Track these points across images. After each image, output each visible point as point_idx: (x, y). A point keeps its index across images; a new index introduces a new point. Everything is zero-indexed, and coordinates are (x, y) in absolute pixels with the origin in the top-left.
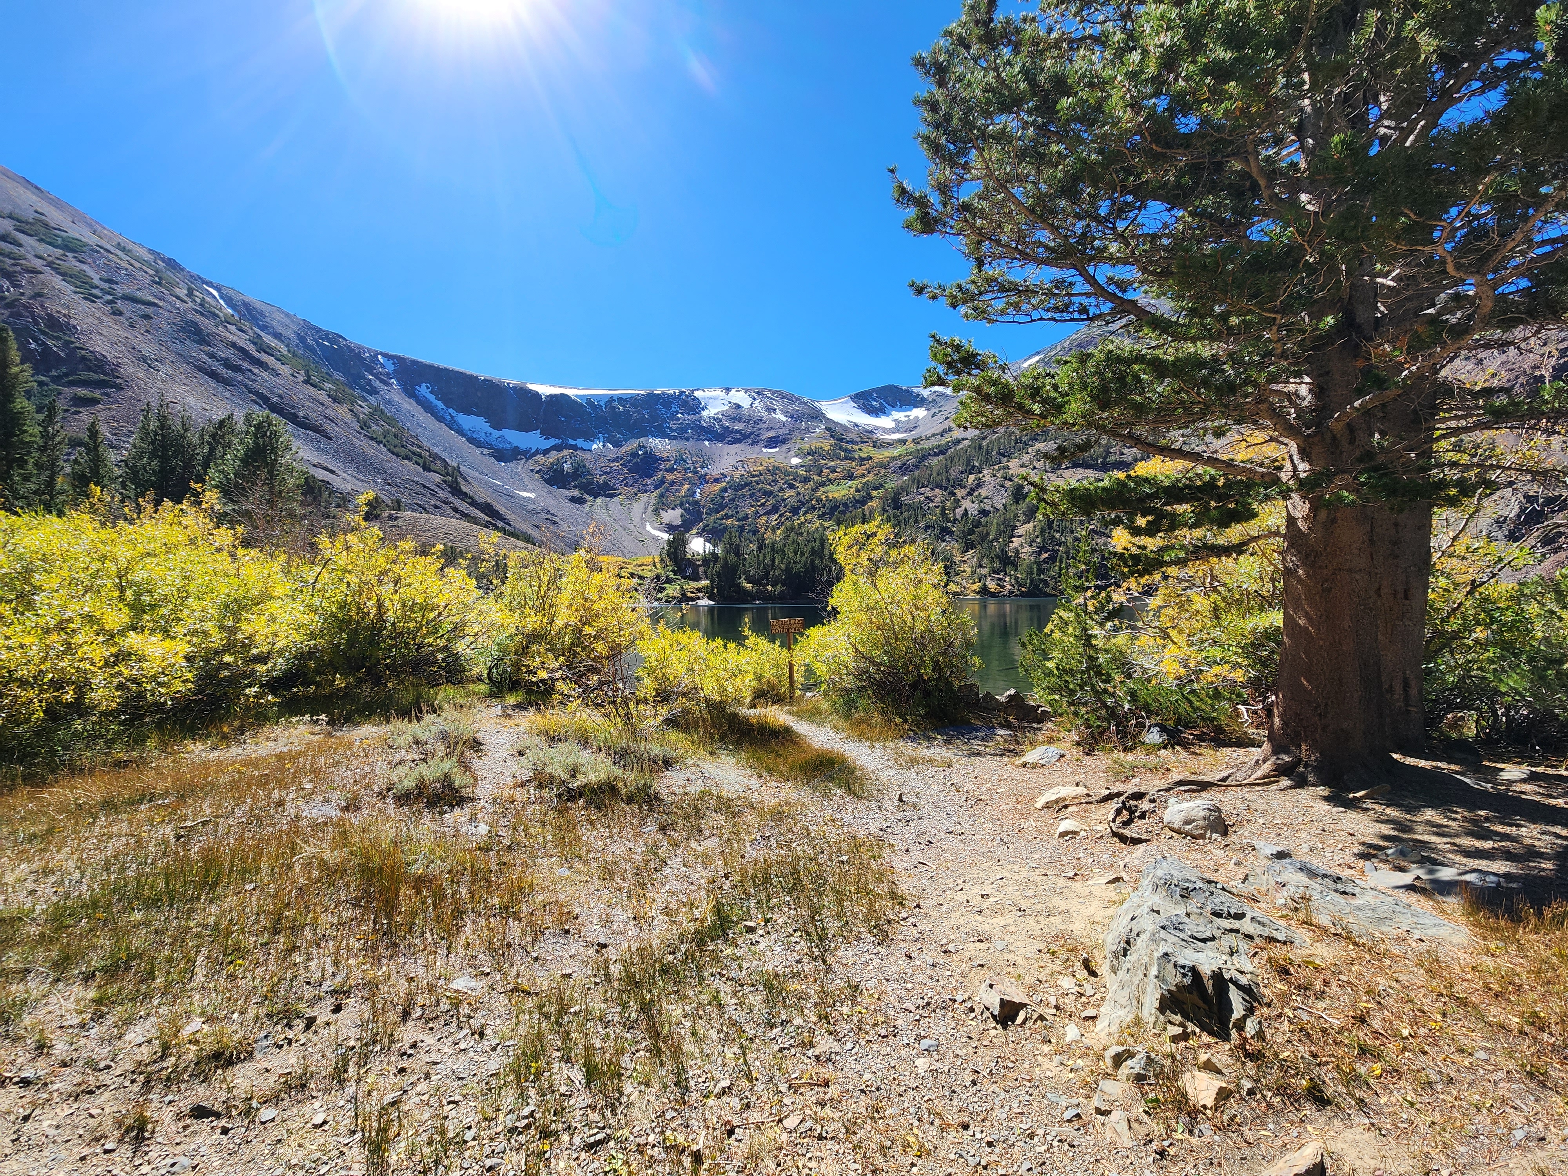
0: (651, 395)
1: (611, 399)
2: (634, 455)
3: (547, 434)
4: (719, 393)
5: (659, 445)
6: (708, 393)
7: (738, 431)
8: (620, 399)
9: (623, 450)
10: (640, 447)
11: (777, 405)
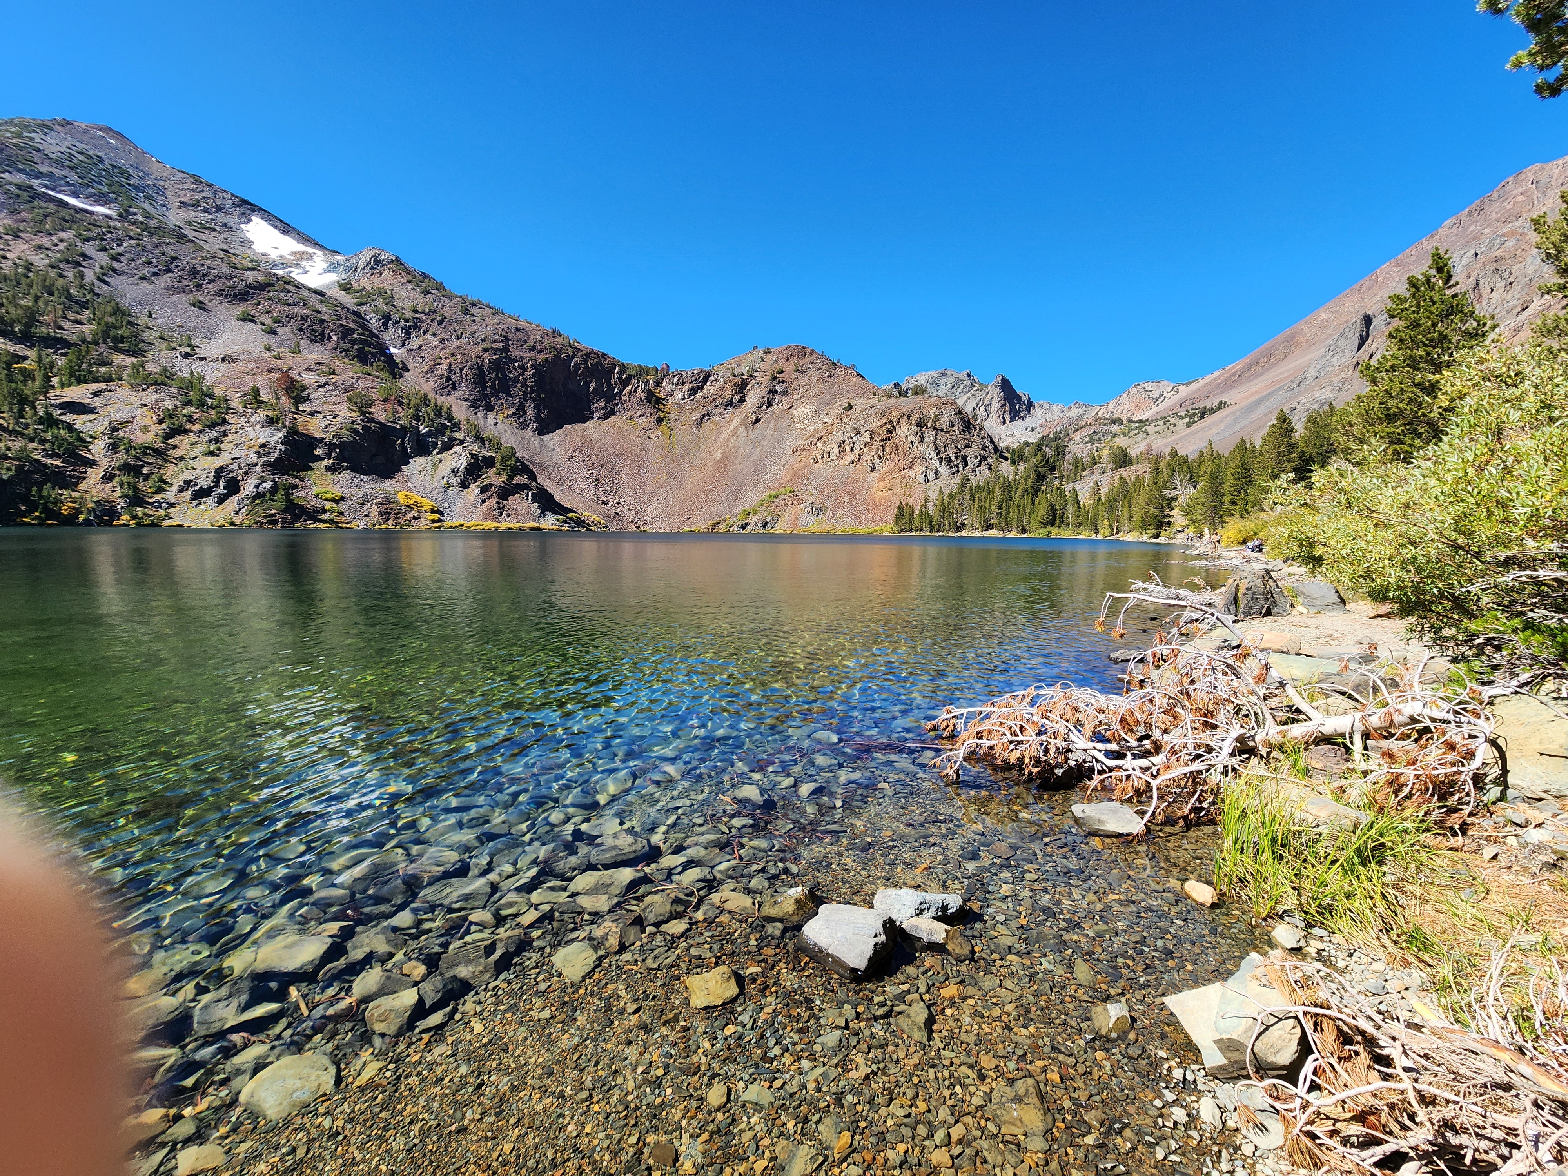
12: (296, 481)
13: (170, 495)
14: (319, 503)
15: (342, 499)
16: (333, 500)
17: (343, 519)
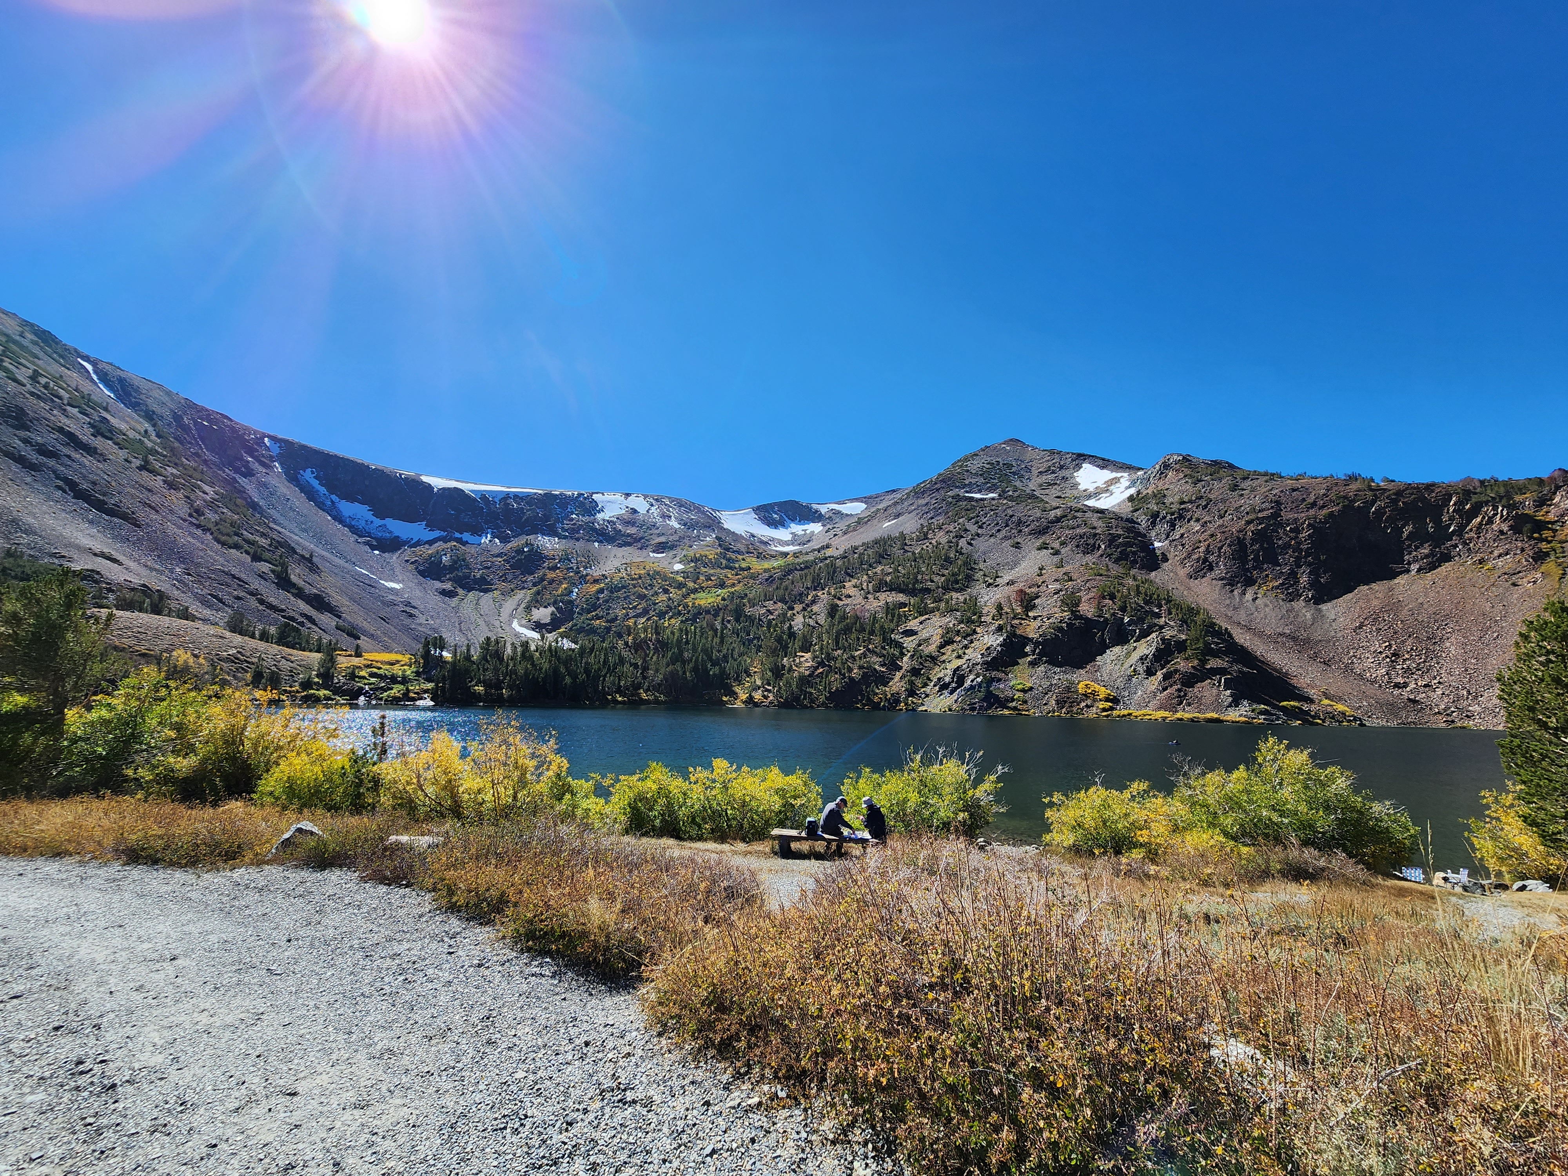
0: (549, 496)
1: (507, 496)
2: (519, 551)
3: (431, 526)
4: (619, 497)
5: (548, 544)
6: (607, 497)
7: (629, 535)
8: (516, 496)
9: (510, 545)
10: (527, 545)
11: (674, 513)
12: (1001, 675)
13: (928, 689)
14: (1010, 694)
15: (1031, 689)
16: (1024, 691)
17: (1025, 707)
